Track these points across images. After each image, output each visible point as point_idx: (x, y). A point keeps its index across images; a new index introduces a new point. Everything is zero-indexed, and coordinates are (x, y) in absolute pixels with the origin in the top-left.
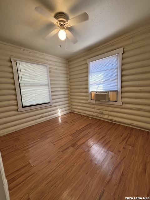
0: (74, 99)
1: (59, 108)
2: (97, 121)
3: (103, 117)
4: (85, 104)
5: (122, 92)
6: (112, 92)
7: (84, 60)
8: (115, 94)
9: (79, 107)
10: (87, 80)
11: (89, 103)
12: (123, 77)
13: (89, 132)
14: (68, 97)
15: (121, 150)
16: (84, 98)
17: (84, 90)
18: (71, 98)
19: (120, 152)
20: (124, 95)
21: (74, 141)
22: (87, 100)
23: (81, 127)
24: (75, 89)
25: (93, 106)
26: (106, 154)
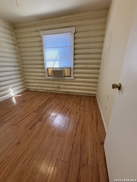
0: (28, 76)
1: (11, 87)
2: (56, 94)
3: (60, 91)
4: (42, 81)
5: (74, 69)
6: (66, 69)
7: (37, 31)
8: (69, 70)
9: (35, 84)
10: (42, 55)
11: (47, 80)
12: (75, 56)
13: (51, 105)
14: (21, 74)
15: (78, 111)
16: (41, 74)
17: (40, 66)
18: (24, 75)
19: (77, 113)
20: (76, 71)
21: (39, 116)
22: (44, 76)
23: (42, 102)
24: (28, 65)
25: (51, 82)
26: (69, 118)
